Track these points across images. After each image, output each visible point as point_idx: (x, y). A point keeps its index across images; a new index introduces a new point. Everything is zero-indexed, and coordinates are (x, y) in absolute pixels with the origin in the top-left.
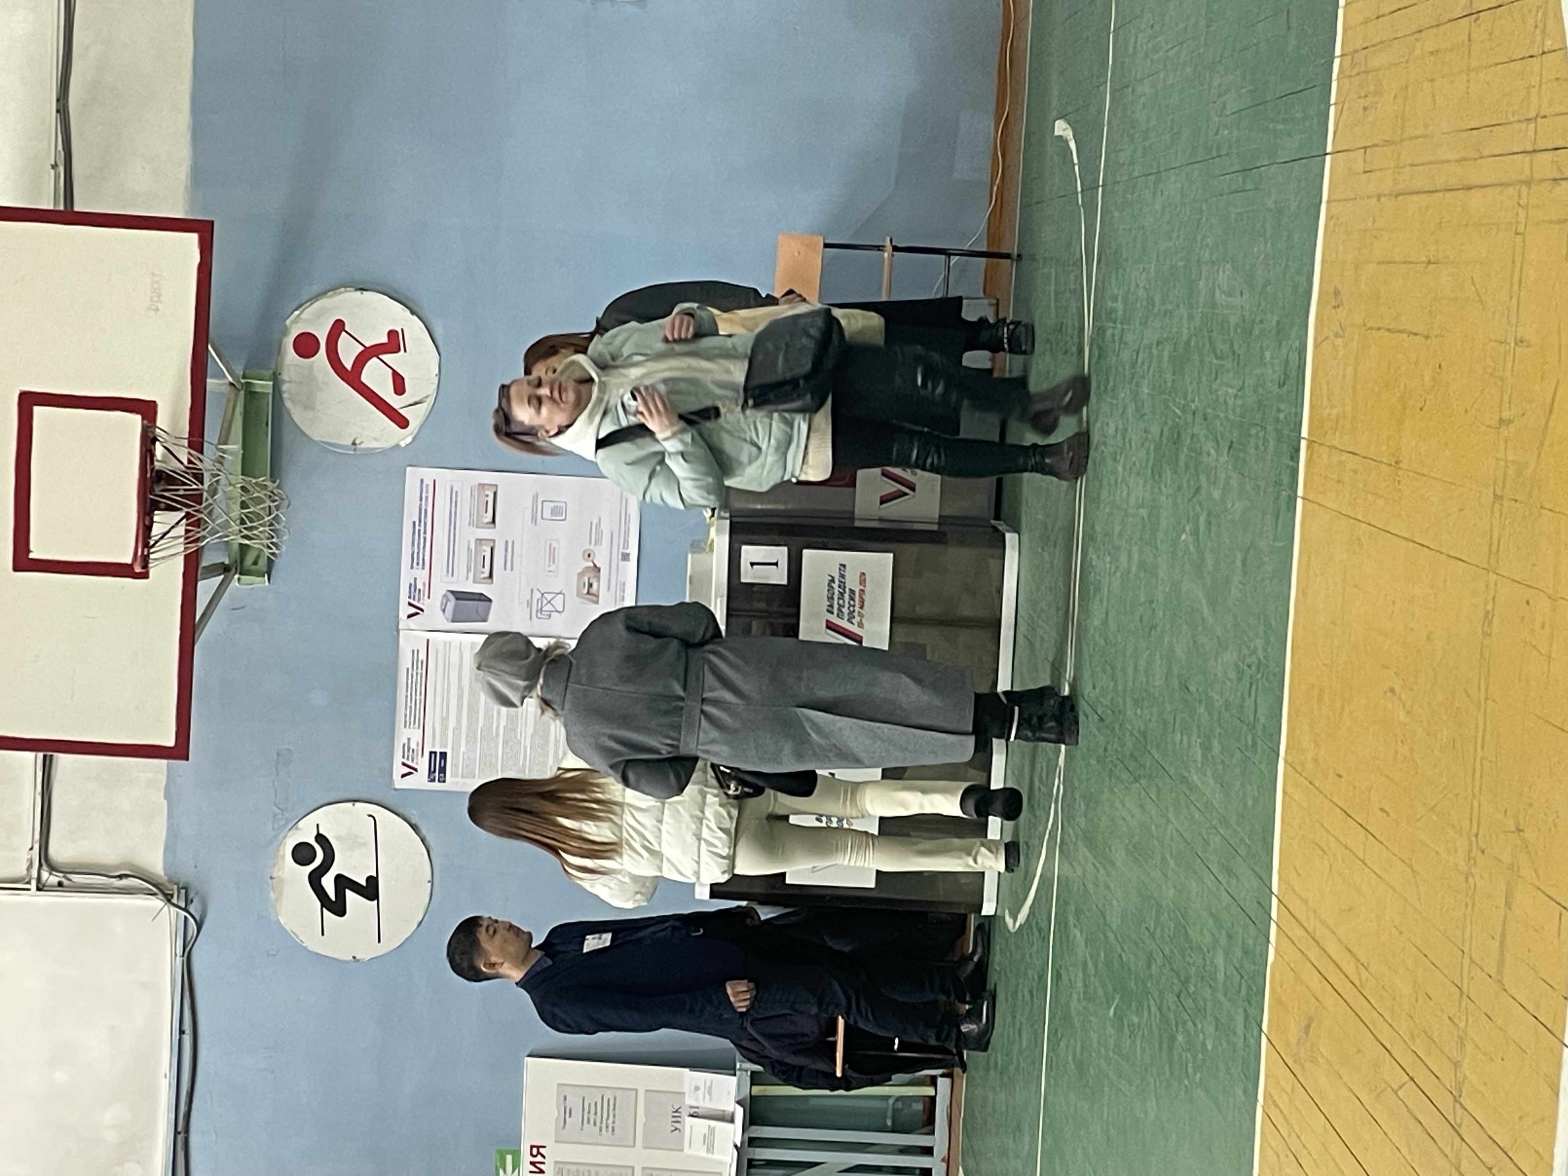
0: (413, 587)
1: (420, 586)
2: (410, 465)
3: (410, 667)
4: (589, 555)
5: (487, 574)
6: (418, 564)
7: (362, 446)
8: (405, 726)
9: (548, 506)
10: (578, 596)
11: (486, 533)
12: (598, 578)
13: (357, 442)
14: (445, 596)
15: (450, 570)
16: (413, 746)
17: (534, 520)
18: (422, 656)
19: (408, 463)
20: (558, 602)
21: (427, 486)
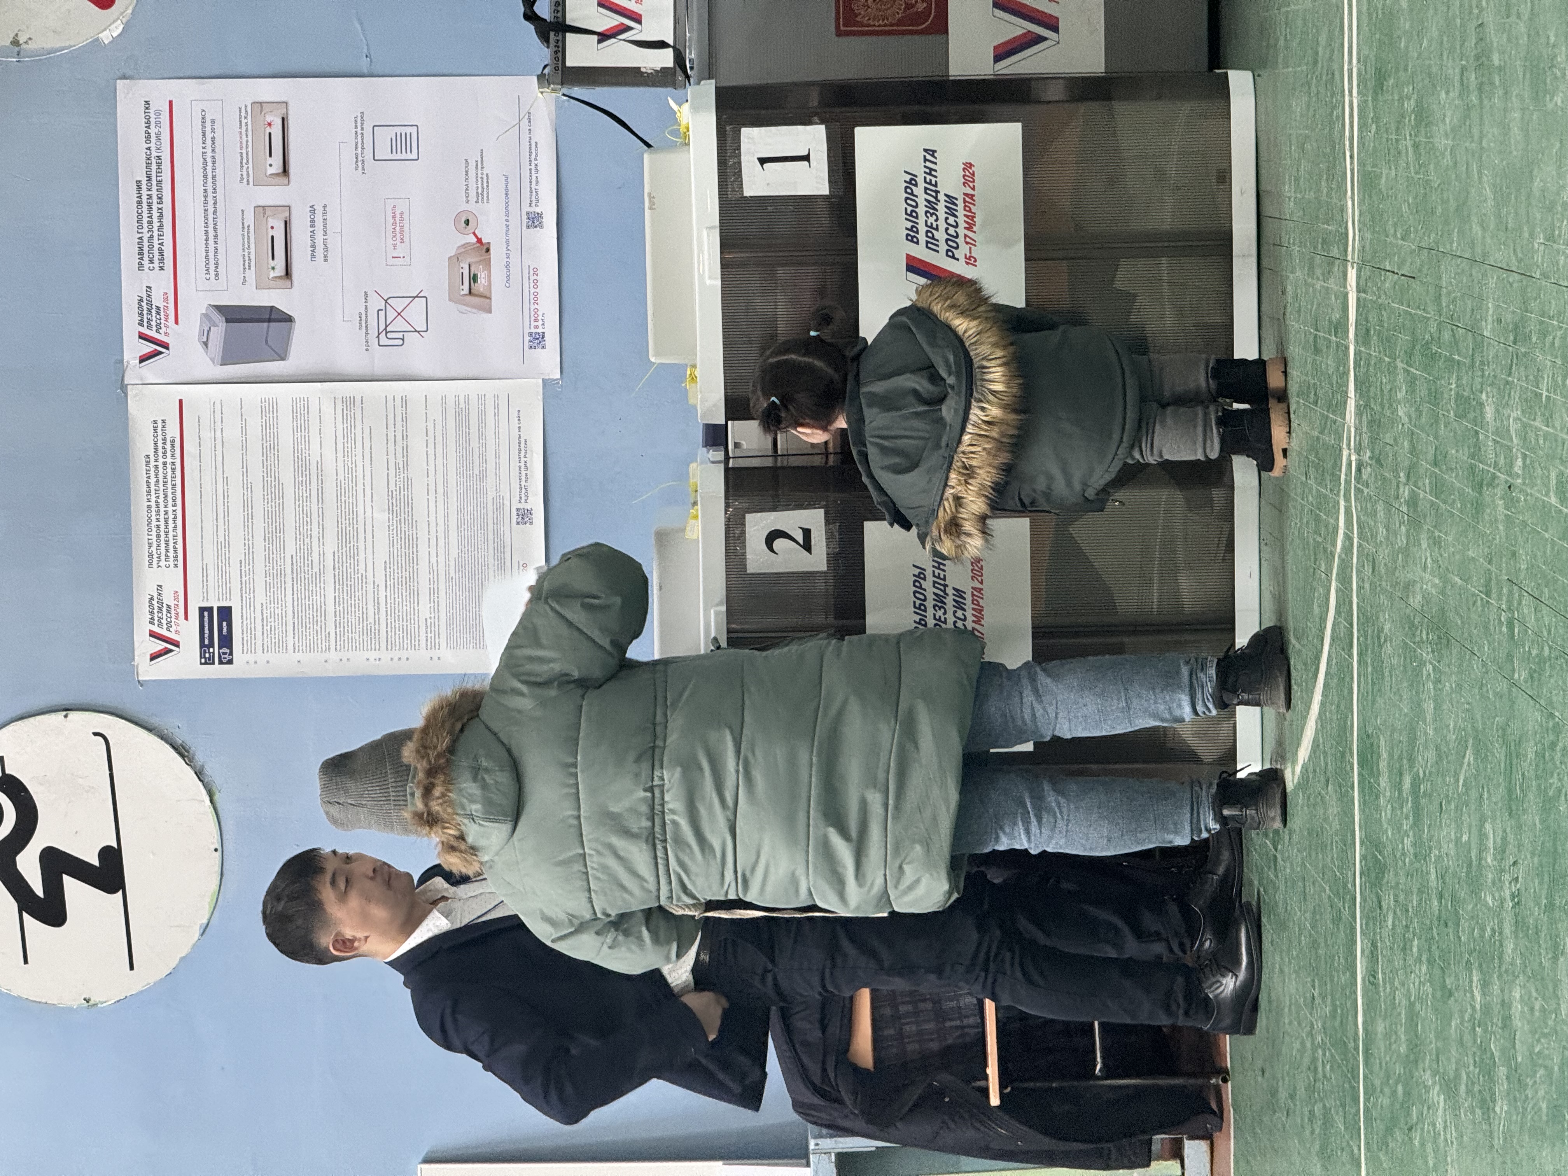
0: (145, 306)
1: (157, 301)
2: (124, 77)
3: (152, 454)
4: (467, 222)
5: (280, 270)
6: (151, 261)
7: (32, 46)
8: (150, 565)
9: (384, 137)
10: (450, 300)
11: (271, 195)
12: (487, 263)
13: (22, 40)
14: (206, 315)
15: (213, 268)
16: (168, 599)
17: (359, 163)
18: (173, 431)
19: (119, 74)
20: (416, 314)
21: (158, 113)
